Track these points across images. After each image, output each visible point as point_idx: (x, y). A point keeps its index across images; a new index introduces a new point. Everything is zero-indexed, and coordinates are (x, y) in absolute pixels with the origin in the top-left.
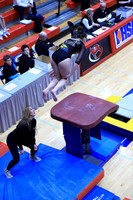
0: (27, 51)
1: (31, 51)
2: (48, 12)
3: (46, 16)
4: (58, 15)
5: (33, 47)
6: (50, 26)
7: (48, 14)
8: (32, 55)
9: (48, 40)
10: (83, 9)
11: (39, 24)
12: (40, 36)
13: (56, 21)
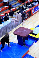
0: (7, 15)
1: (8, 15)
5: (8, 14)
8: (8, 16)
13: (15, 6)
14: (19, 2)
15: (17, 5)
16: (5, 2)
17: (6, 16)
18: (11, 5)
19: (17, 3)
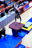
0: (3, 12)
1: (4, 12)
3: (7, 4)
4: (10, 3)
5: (4, 11)
8: (4, 13)
10: (16, 2)
12: (6, 8)
13: (10, 5)
14: (13, 1)
15: (11, 4)
18: (6, 4)
19: (11, 2)
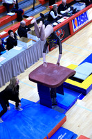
0: (12, 34)
1: (15, 34)
2: (26, 7)
3: (25, 10)
4: (33, 9)
6: (28, 17)
7: (26, 8)
9: (26, 27)
11: (20, 15)
12: (21, 24)
15: (36, 11)
16: (8, 4)
17: (10, 38)
